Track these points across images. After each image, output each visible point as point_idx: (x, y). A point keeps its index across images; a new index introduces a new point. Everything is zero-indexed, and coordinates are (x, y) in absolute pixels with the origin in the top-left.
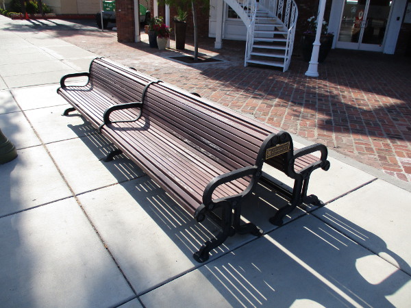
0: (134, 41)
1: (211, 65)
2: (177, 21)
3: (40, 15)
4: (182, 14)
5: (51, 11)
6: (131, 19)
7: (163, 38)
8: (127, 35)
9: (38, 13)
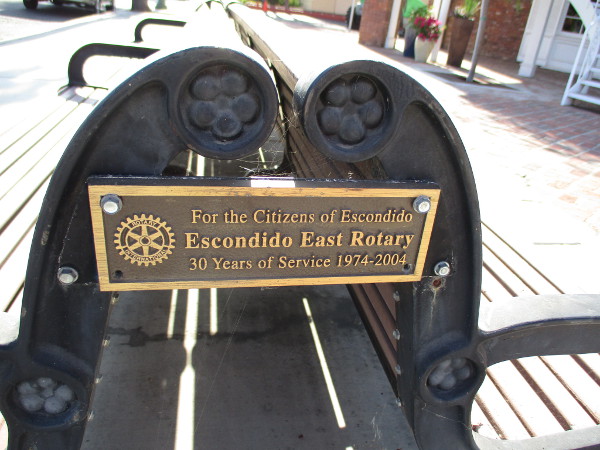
0: (383, 45)
1: (492, 91)
2: (458, 16)
3: (283, 8)
4: (472, 6)
5: (300, 5)
6: (385, 9)
7: (427, 42)
8: (374, 34)
9: (282, 5)
